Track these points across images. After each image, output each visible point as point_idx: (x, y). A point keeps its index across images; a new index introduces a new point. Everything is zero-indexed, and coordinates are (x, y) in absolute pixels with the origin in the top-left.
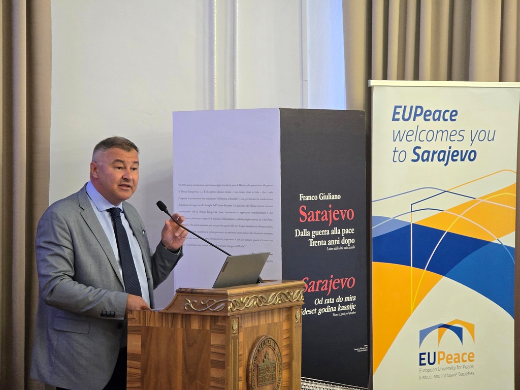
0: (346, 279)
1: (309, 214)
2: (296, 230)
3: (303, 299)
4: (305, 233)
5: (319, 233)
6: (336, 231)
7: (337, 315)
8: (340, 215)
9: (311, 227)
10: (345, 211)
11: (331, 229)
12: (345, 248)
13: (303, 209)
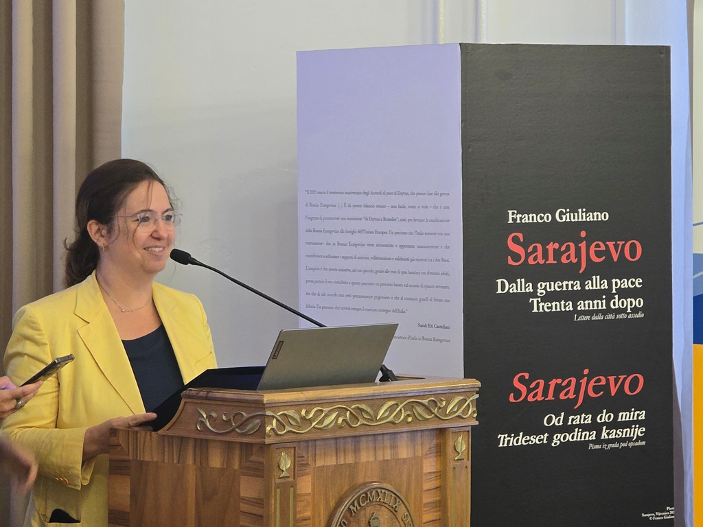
0: (622, 377)
1: (530, 249)
2: (499, 281)
3: (475, 415)
4: (521, 286)
5: (554, 287)
6: (595, 283)
7: (598, 447)
8: (607, 251)
9: (535, 274)
10: (621, 243)
11: (583, 279)
12: (619, 317)
13: (516, 240)
